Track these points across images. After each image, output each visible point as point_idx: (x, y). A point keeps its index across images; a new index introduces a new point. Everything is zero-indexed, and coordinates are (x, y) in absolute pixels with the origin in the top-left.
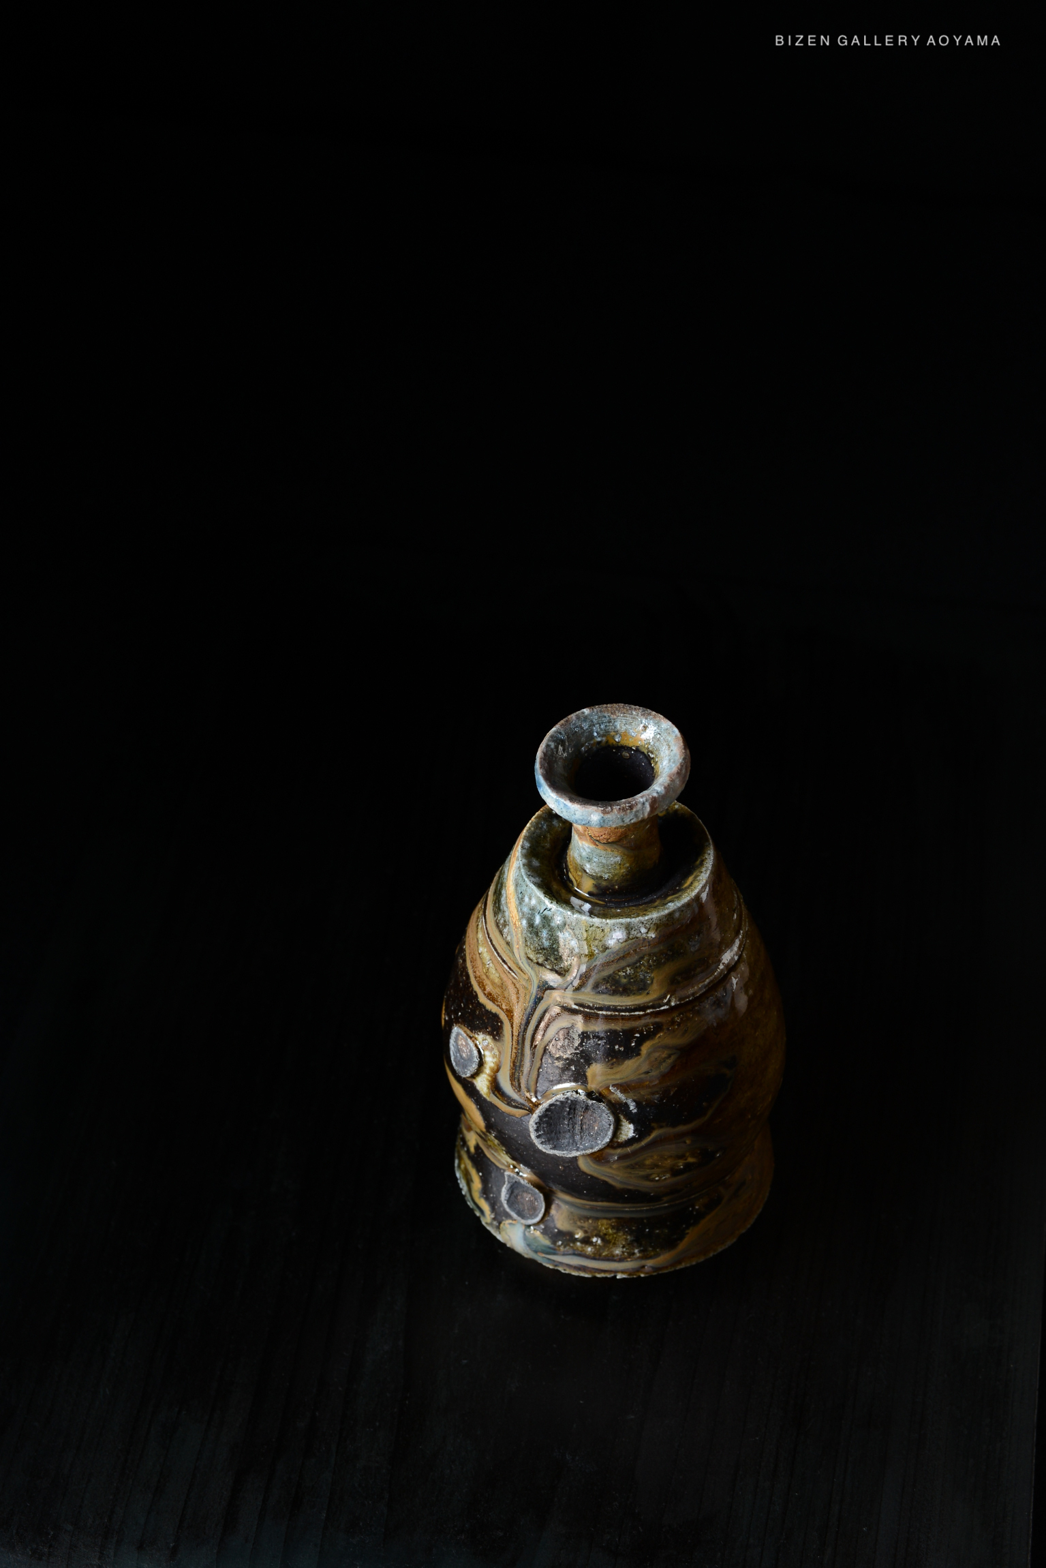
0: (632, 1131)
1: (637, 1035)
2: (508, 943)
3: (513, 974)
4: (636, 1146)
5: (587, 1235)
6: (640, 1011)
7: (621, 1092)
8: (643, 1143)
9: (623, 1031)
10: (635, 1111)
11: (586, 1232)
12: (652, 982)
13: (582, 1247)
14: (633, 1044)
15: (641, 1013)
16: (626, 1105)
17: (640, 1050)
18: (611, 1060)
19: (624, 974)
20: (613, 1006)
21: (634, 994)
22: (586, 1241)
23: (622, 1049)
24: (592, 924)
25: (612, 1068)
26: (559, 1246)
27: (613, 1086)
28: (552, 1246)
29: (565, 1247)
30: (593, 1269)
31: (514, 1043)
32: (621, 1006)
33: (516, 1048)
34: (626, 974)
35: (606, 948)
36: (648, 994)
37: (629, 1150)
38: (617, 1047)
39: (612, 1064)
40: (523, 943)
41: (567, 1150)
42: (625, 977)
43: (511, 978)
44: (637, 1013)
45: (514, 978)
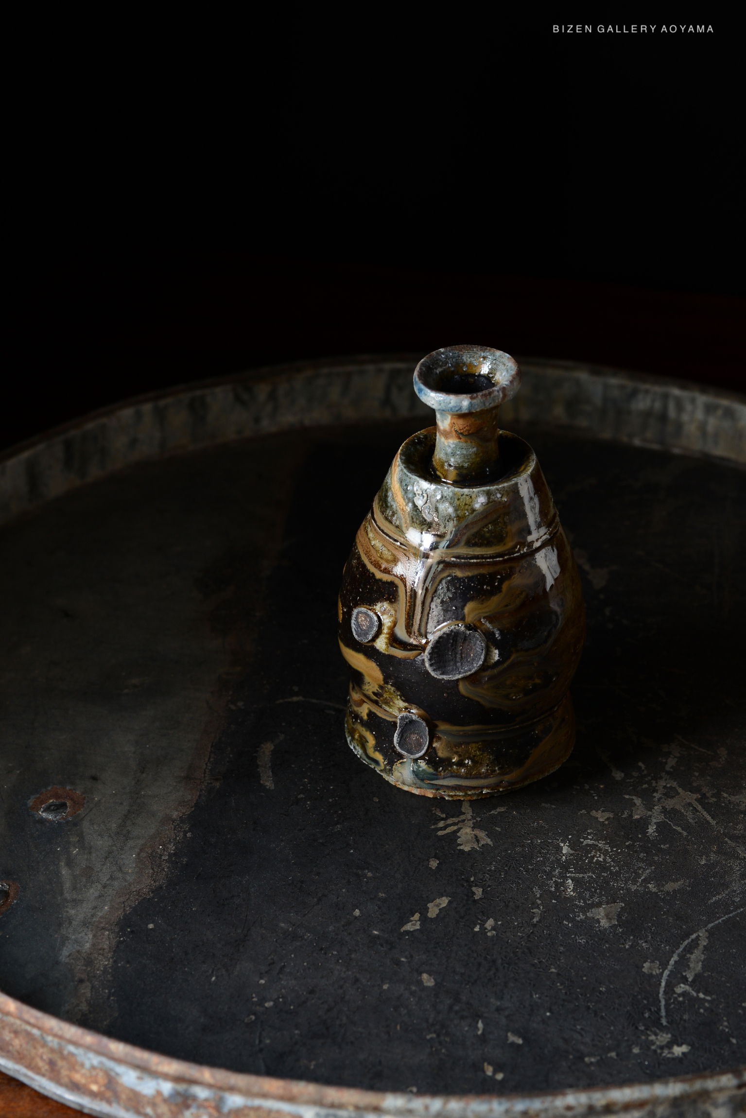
0: (498, 656)
1: (499, 577)
2: (397, 527)
3: (404, 547)
4: (501, 668)
5: (461, 758)
6: (500, 558)
7: (490, 623)
8: (505, 665)
9: (490, 574)
10: (499, 638)
11: (460, 756)
12: (507, 536)
13: (457, 770)
14: (496, 584)
15: (501, 559)
16: (493, 634)
17: (501, 588)
18: (482, 597)
19: (487, 530)
20: (481, 555)
21: (495, 545)
22: (460, 764)
23: (489, 588)
24: (462, 493)
25: (482, 604)
26: (440, 771)
27: (484, 618)
28: (435, 772)
29: (444, 772)
30: (466, 786)
31: (408, 598)
32: (487, 554)
33: (409, 602)
34: (489, 530)
35: (473, 510)
36: (504, 544)
37: (495, 671)
38: (485, 587)
39: (483, 601)
40: (410, 521)
41: (452, 674)
42: (488, 532)
43: (402, 550)
44: (498, 559)
45: (404, 550)
